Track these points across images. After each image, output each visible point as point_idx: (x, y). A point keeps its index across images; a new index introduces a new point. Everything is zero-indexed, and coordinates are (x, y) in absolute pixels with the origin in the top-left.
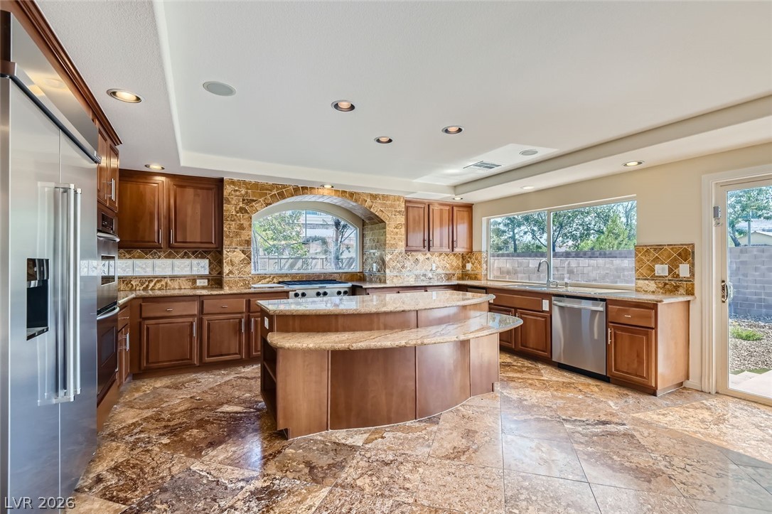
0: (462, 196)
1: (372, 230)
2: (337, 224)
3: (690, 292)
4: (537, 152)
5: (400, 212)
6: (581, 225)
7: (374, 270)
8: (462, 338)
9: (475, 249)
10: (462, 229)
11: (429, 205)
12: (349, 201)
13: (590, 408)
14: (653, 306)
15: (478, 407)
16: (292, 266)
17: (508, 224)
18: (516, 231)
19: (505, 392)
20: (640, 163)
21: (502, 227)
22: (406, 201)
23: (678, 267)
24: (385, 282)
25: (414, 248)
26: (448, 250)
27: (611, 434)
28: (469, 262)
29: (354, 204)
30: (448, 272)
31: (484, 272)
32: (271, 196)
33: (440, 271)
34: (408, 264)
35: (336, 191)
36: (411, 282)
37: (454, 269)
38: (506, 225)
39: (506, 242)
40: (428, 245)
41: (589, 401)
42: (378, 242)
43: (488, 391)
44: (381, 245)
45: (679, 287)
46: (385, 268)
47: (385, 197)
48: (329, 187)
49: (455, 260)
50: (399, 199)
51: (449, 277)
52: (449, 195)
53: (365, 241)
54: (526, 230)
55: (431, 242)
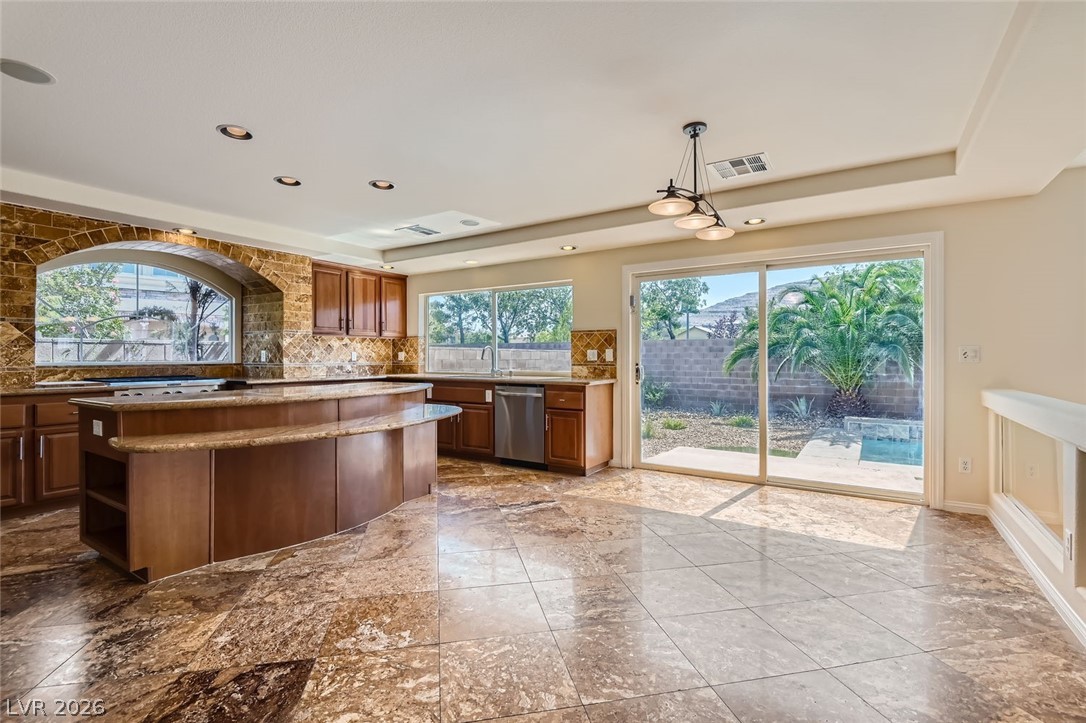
0: (393, 264)
1: (258, 301)
2: (194, 290)
3: (613, 376)
4: (477, 224)
5: (304, 278)
6: (536, 312)
7: (263, 359)
8: (395, 426)
9: (410, 333)
10: (392, 308)
11: (347, 273)
12: (222, 257)
13: (526, 494)
14: (581, 389)
15: (412, 510)
16: (104, 355)
17: (454, 306)
18: (463, 316)
19: (443, 493)
20: (574, 248)
21: (445, 310)
22: (315, 265)
23: (604, 352)
24: (282, 377)
25: (326, 330)
26: (375, 334)
27: (542, 510)
28: (402, 351)
29: (230, 261)
30: (373, 364)
31: (421, 363)
32: (77, 238)
33: (362, 362)
34: (316, 352)
35: (200, 240)
36: (322, 375)
37: (383, 360)
38: (451, 308)
39: (450, 331)
40: (346, 326)
41: (527, 488)
42: (269, 319)
43: (424, 494)
44: (276, 324)
45: (605, 371)
46: (282, 356)
47: (281, 256)
48: (189, 232)
49: (384, 348)
50: (303, 259)
51: (375, 369)
52: (377, 262)
53: (245, 318)
54: (475, 315)
55: (351, 323)
